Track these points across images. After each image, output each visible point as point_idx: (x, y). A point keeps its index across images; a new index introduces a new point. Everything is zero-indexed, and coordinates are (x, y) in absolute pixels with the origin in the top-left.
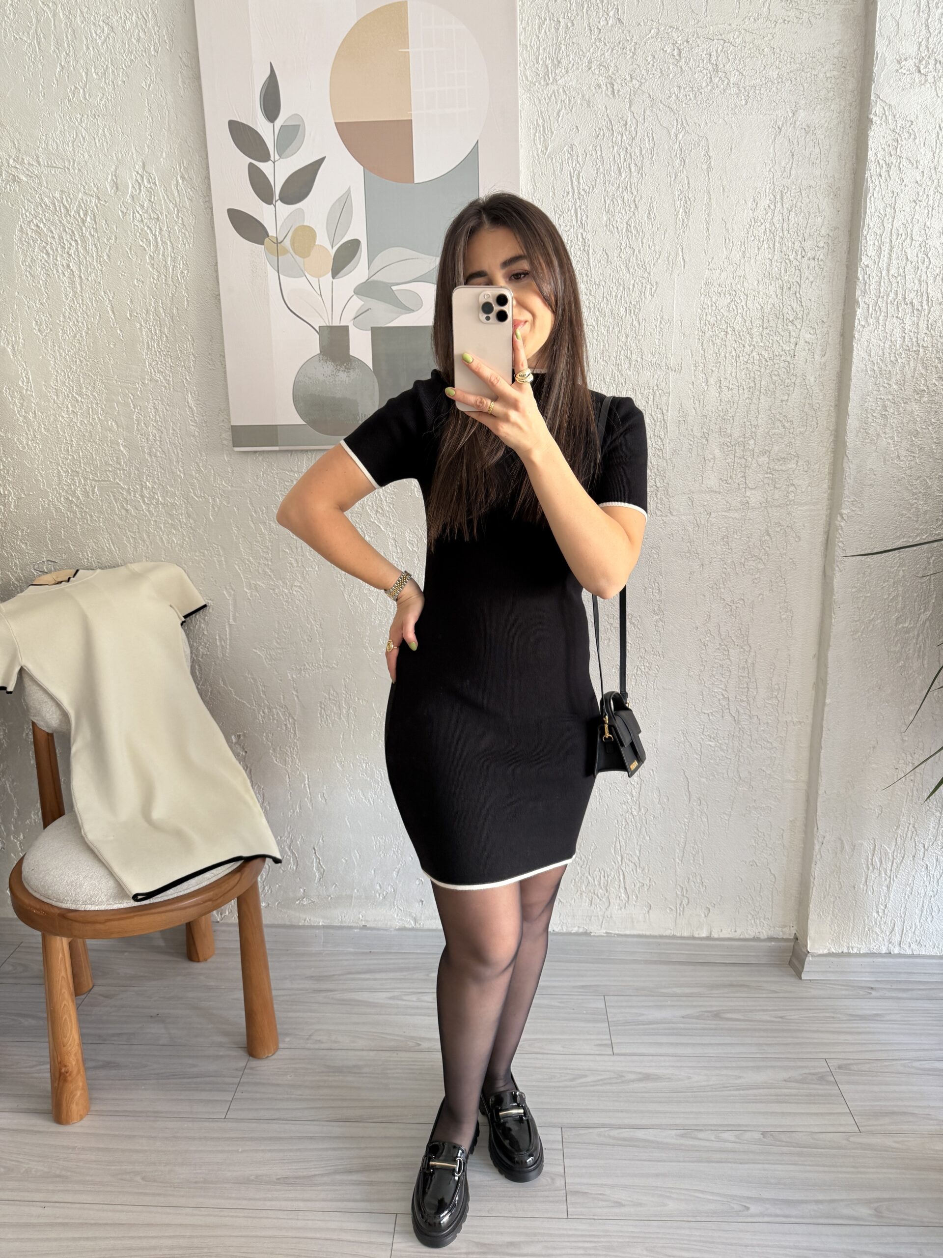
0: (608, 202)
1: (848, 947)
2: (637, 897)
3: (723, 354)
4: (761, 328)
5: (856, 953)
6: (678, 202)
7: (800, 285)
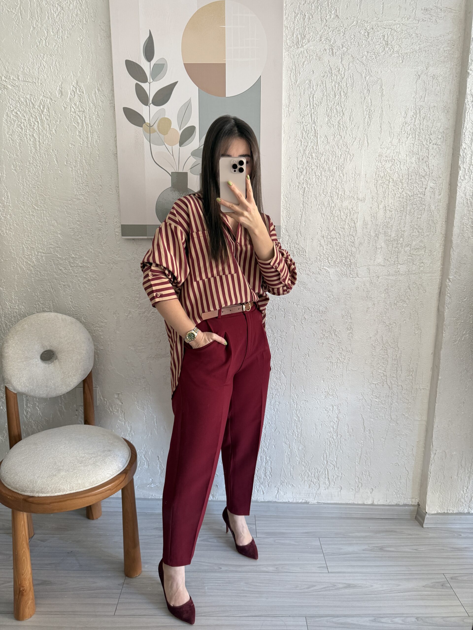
0: (328, 111)
1: (447, 510)
2: (334, 483)
3: (387, 193)
4: (407, 180)
5: (451, 513)
6: (365, 112)
7: (428, 158)
